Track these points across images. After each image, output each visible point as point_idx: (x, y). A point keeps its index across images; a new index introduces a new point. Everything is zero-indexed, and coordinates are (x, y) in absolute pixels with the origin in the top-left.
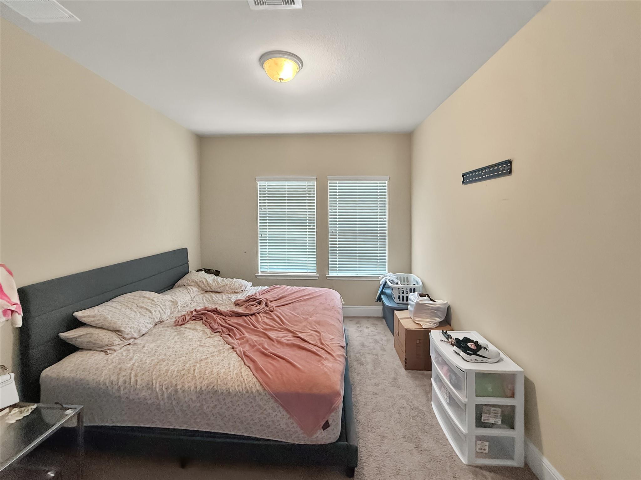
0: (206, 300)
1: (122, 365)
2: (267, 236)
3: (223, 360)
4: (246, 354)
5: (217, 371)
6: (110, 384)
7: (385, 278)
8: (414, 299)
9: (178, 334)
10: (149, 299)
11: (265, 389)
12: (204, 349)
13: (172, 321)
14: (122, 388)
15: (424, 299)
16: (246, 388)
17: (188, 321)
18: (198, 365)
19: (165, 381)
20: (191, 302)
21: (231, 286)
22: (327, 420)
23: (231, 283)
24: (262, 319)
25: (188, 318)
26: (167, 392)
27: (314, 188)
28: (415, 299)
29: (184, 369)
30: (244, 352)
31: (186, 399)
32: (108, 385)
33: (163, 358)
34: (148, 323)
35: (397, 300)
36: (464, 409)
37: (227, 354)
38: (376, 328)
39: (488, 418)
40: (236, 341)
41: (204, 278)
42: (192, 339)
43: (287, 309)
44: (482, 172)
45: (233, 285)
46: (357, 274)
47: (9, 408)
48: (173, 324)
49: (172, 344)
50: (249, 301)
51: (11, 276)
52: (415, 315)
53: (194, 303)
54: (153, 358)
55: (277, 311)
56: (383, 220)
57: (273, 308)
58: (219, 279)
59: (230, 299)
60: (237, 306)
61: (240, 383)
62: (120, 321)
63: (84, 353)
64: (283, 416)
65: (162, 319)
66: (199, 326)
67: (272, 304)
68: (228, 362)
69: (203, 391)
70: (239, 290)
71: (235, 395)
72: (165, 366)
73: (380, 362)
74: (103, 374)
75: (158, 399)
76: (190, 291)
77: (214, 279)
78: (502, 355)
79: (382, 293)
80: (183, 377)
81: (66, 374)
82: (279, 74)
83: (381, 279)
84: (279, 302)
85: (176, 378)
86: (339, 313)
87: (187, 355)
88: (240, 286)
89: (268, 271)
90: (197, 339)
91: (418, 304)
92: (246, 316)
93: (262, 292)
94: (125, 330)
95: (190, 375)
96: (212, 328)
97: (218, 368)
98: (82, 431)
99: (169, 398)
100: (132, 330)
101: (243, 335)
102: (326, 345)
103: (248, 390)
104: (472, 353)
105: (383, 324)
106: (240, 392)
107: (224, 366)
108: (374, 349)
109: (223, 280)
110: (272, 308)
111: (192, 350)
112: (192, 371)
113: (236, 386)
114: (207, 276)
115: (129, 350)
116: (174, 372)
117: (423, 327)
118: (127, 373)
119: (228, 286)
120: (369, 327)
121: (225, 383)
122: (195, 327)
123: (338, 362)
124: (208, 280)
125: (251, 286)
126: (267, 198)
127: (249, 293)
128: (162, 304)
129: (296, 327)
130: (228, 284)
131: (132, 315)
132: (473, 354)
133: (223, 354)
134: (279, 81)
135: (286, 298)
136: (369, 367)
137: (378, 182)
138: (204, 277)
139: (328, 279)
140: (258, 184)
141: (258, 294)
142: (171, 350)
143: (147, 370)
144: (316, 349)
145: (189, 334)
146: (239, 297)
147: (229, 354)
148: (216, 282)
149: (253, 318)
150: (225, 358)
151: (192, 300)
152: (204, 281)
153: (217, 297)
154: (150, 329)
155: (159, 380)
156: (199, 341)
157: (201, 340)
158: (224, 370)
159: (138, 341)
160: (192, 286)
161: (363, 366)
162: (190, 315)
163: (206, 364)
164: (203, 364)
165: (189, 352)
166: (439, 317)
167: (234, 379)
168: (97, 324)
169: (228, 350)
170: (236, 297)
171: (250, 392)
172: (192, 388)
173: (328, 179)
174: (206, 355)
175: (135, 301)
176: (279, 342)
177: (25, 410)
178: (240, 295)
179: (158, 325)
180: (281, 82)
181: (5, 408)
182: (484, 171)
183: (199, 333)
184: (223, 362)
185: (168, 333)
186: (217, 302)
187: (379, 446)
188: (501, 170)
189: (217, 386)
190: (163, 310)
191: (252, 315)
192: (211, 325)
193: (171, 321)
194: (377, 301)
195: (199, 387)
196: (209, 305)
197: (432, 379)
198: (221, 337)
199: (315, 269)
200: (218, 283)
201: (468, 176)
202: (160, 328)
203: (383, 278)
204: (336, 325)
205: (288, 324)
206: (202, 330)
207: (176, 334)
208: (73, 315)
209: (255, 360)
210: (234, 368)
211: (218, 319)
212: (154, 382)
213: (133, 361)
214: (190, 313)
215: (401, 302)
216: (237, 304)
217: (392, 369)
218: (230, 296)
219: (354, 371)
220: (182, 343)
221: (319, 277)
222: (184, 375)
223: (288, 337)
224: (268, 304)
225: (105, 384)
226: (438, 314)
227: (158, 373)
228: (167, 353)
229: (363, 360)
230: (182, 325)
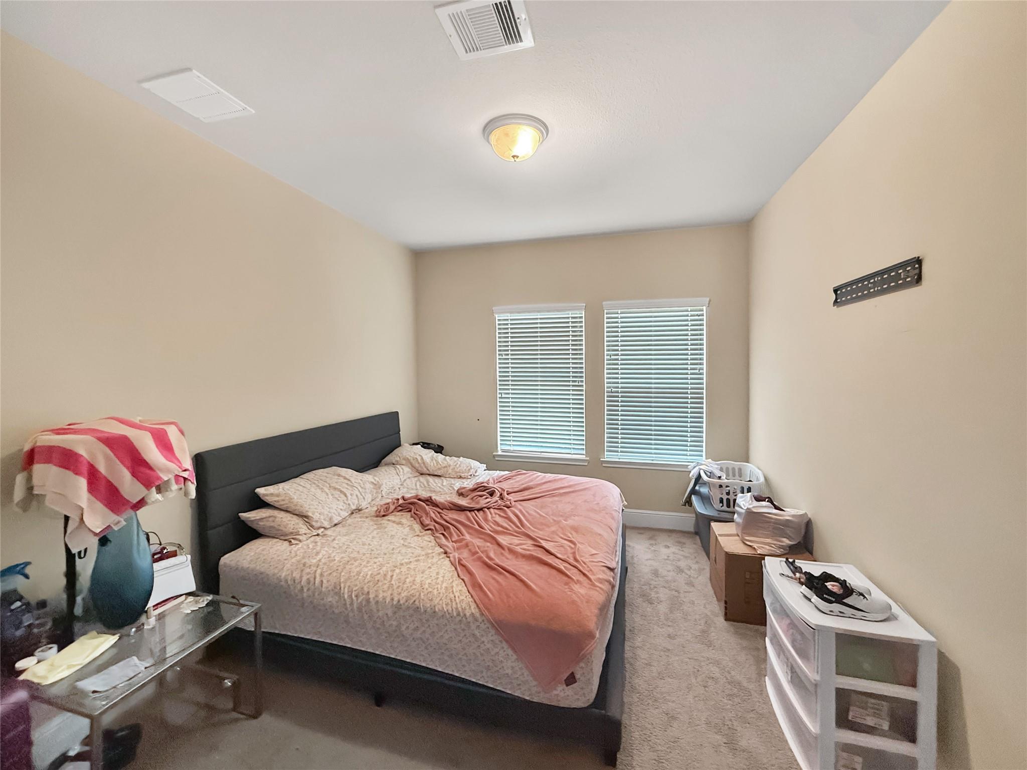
0: (420, 485)
1: (306, 560)
2: (510, 396)
3: (430, 568)
4: (462, 562)
5: (421, 581)
6: (292, 582)
7: (697, 468)
8: (743, 504)
9: (378, 528)
10: (345, 478)
11: (483, 614)
12: (407, 550)
13: (373, 509)
14: (305, 590)
15: (761, 505)
16: (457, 608)
17: (392, 512)
18: (397, 571)
19: (356, 585)
20: (399, 487)
21: (456, 468)
22: (572, 674)
23: (455, 464)
24: (492, 517)
25: (392, 507)
26: (357, 600)
27: (581, 322)
28: (745, 504)
29: (379, 574)
30: (460, 560)
31: (380, 614)
32: (289, 582)
33: (356, 556)
34: (341, 510)
35: (717, 505)
36: (814, 692)
37: (437, 560)
38: (681, 549)
39: (863, 716)
40: (451, 543)
41: (420, 455)
42: (394, 535)
43: (532, 506)
44: (869, 283)
45: (458, 466)
46: (653, 460)
47: (184, 596)
48: (373, 514)
49: (369, 539)
50: (477, 490)
51: (182, 436)
52: (744, 532)
53: (403, 488)
54: (343, 555)
55: (516, 508)
56: (697, 371)
57: (510, 503)
58: (440, 457)
59: (452, 485)
60: (461, 497)
61: (449, 601)
62: (308, 503)
63: (267, 540)
64: (506, 656)
65: (360, 506)
66: (406, 520)
67: (511, 496)
68: (437, 571)
69: (401, 605)
70: (466, 474)
71: (443, 616)
72: (356, 567)
73: (682, 602)
74: (285, 569)
75: (346, 609)
76: (400, 471)
77: (432, 457)
78: (896, 609)
79: (694, 492)
80: (377, 584)
81: (245, 564)
82: (510, 150)
83: (692, 470)
84: (522, 494)
85: (368, 584)
86: (613, 518)
87: (385, 556)
88: (467, 469)
89: (512, 448)
90: (401, 536)
91: (750, 513)
92: (470, 511)
93: (499, 478)
94: (312, 516)
95: (386, 582)
96: (422, 524)
97: (422, 577)
98: (259, 637)
99: (360, 609)
100: (322, 517)
101: (463, 535)
102: (582, 563)
103: (459, 612)
104: (834, 600)
105: (695, 544)
106: (449, 613)
107: (431, 575)
108: (674, 582)
109: (445, 459)
110: (508, 503)
111: (393, 550)
112: (389, 577)
113: (444, 603)
114: (423, 452)
115: (316, 542)
116: (367, 575)
117: (759, 552)
118: (311, 571)
119: (451, 468)
120: (670, 546)
121: (430, 599)
122: (401, 520)
123: (598, 589)
124: (424, 459)
125: (485, 470)
126: (510, 339)
127: (481, 479)
128: (360, 486)
129: (541, 532)
130: (452, 465)
131: (322, 496)
132: (836, 602)
133: (432, 559)
134: (513, 160)
135: (533, 490)
136: (663, 608)
137: (689, 309)
138: (419, 453)
139: (604, 465)
140: (497, 318)
141: (491, 481)
142: (366, 547)
143: (335, 570)
144: (565, 567)
145: (392, 529)
146: (465, 484)
147: (439, 560)
148: (436, 460)
149: (480, 515)
150: (433, 565)
151: (401, 485)
152: (419, 458)
153: (435, 483)
154: (345, 518)
155: (348, 584)
156: (403, 539)
157: (406, 539)
158: (429, 581)
159: (328, 532)
160: (403, 465)
161: (653, 605)
162: (395, 504)
163: (408, 570)
164: (404, 569)
165: (388, 552)
166: (789, 538)
167: (441, 595)
168: (281, 505)
169: (439, 554)
170: (462, 483)
171: (462, 614)
172: (388, 600)
173: (604, 306)
174: (409, 559)
175: (328, 480)
176: (511, 551)
177: (200, 600)
178: (467, 481)
179: (355, 513)
180: (515, 161)
181: (181, 595)
182: (872, 281)
183: (404, 529)
184: (430, 570)
185: (366, 525)
186: (434, 488)
187: (663, 730)
188: (902, 277)
189: (419, 601)
190: (361, 495)
191: (478, 510)
192: (421, 519)
193: (371, 510)
194: (685, 505)
195: (396, 599)
196: (423, 493)
197: (766, 638)
198: (433, 536)
199: (583, 449)
200: (438, 463)
201: (844, 290)
202: (357, 518)
203: (694, 467)
204: (605, 534)
205: (529, 528)
206: (409, 526)
207: (375, 527)
208: (256, 491)
209: (472, 571)
210: (443, 580)
211: (431, 513)
212: (342, 585)
213: (320, 556)
214: (396, 501)
215: (725, 508)
216: (461, 494)
217: (703, 616)
218: (453, 483)
219: (635, 611)
220: (381, 539)
221: (588, 461)
222: (378, 581)
223: (527, 545)
224: (504, 496)
225: (286, 581)
226: (788, 532)
227: (347, 575)
228: (360, 551)
229: (653, 595)
230: (384, 516)
